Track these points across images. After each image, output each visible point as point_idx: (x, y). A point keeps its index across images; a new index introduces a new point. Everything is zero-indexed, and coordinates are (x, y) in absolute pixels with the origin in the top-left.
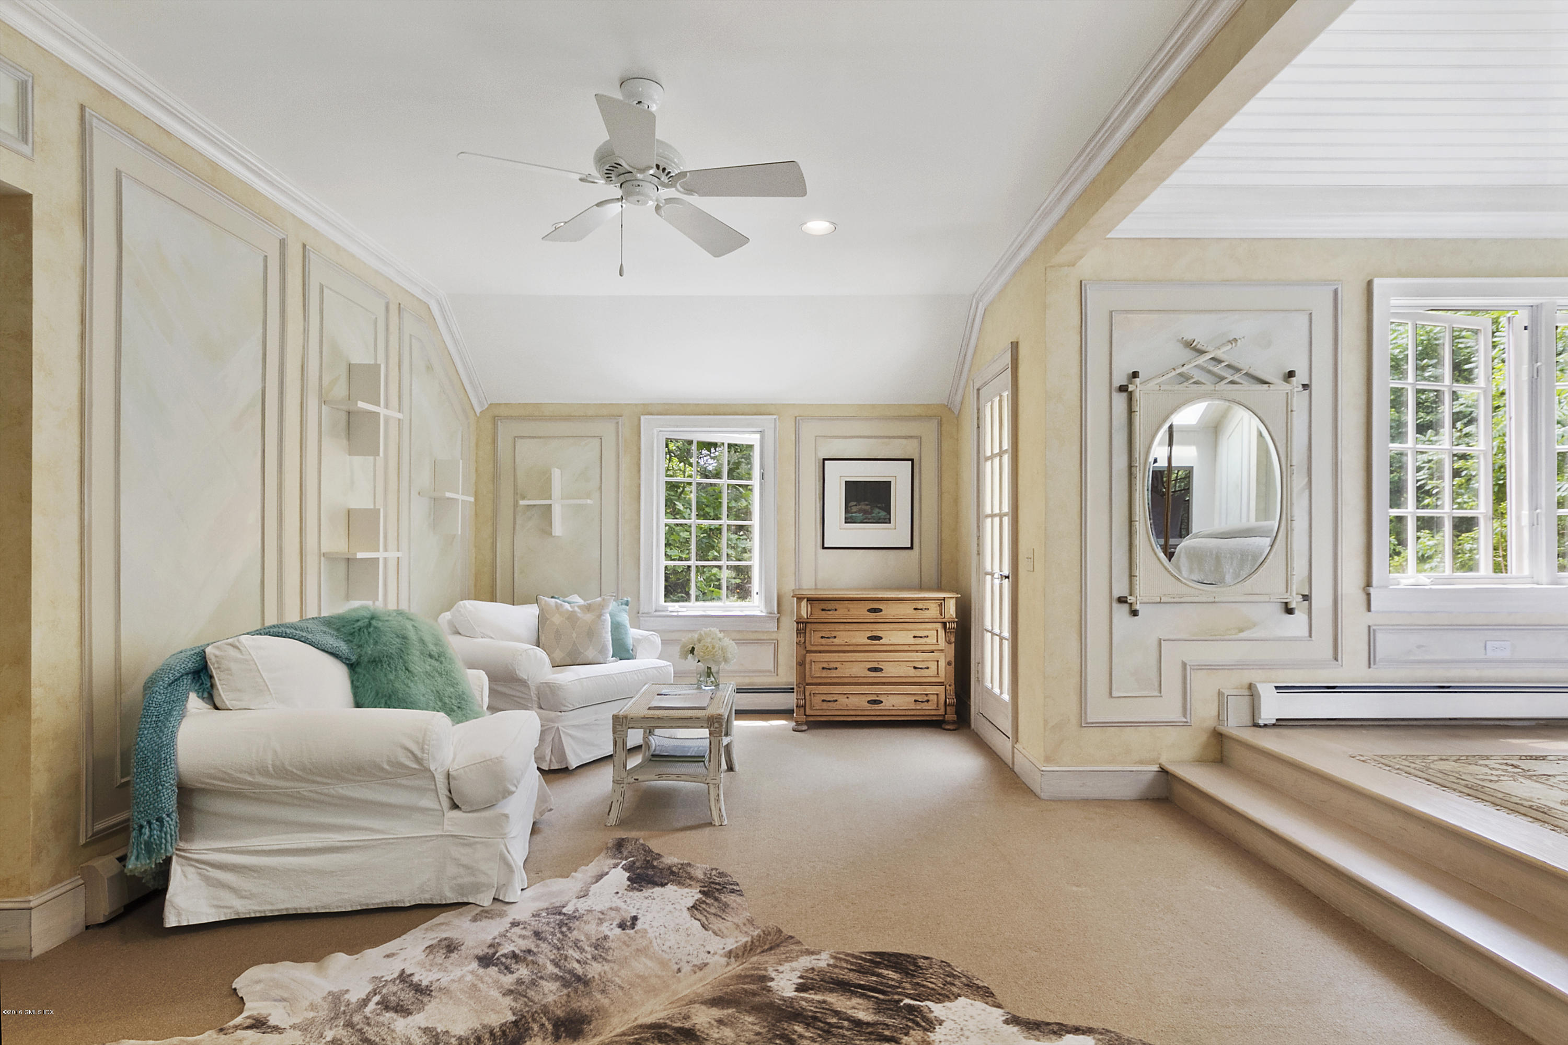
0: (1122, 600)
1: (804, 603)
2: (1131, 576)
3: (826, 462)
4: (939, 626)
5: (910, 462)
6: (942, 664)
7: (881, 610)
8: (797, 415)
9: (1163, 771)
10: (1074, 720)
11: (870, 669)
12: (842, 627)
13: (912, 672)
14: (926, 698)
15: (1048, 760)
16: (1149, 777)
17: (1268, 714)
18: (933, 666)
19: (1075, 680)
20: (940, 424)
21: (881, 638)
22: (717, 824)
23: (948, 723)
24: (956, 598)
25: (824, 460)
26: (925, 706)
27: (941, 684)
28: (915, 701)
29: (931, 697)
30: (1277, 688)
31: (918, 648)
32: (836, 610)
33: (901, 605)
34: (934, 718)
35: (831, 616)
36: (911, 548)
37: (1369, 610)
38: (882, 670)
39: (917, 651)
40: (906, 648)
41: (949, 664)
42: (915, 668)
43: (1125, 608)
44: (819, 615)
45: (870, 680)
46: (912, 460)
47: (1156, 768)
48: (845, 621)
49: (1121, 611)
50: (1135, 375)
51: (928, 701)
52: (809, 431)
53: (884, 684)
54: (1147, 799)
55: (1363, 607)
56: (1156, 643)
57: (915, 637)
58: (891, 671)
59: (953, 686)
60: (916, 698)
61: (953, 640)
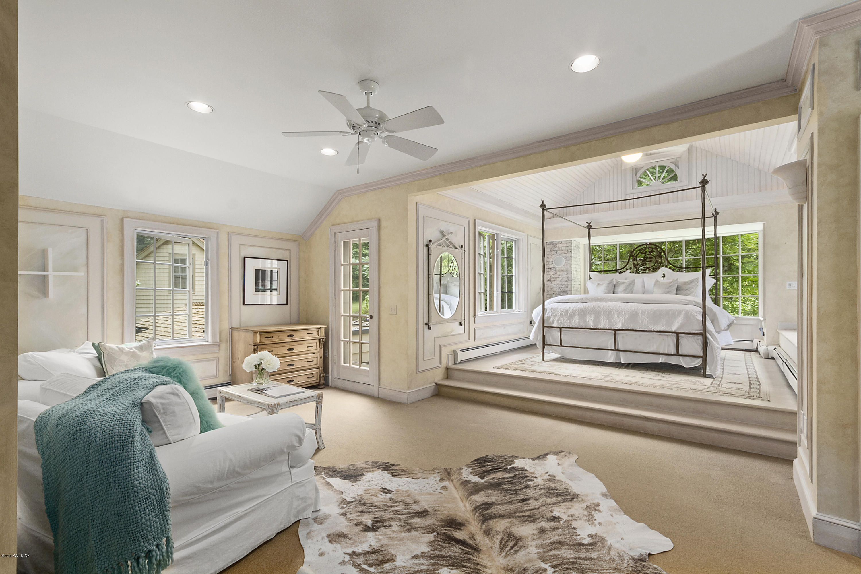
0: (427, 324)
1: (258, 335)
2: (429, 315)
3: (246, 259)
4: (317, 341)
5: (286, 262)
6: (319, 358)
7: (293, 335)
8: (229, 231)
9: (436, 384)
10: (415, 371)
11: (288, 365)
12: (276, 345)
13: (306, 364)
14: (312, 375)
15: (409, 388)
16: (433, 388)
17: (460, 359)
18: (315, 360)
19: (415, 356)
20: (299, 245)
21: (293, 349)
22: (322, 448)
23: (321, 385)
24: (325, 327)
25: (245, 258)
26: (312, 379)
27: (318, 368)
28: (308, 377)
29: (314, 375)
30: (460, 350)
31: (308, 352)
32: (273, 337)
33: (302, 333)
34: (315, 384)
35: (270, 340)
36: (287, 304)
37: (475, 323)
38: (294, 364)
39: (308, 354)
40: (304, 353)
41: (321, 358)
42: (308, 362)
43: (427, 326)
44: (264, 340)
45: (289, 371)
46: (287, 261)
47: (434, 384)
48: (278, 342)
49: (426, 327)
50: (430, 241)
51: (313, 377)
52: (236, 241)
53: (294, 371)
54: (433, 396)
55: (473, 322)
56: (433, 338)
57: (308, 347)
58: (298, 365)
59: (323, 368)
60: (308, 376)
61: (322, 346)
